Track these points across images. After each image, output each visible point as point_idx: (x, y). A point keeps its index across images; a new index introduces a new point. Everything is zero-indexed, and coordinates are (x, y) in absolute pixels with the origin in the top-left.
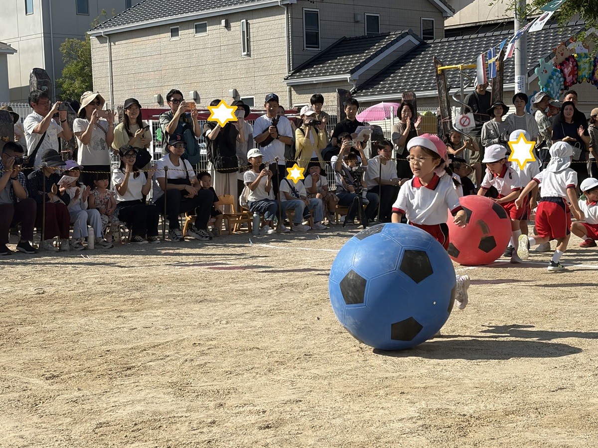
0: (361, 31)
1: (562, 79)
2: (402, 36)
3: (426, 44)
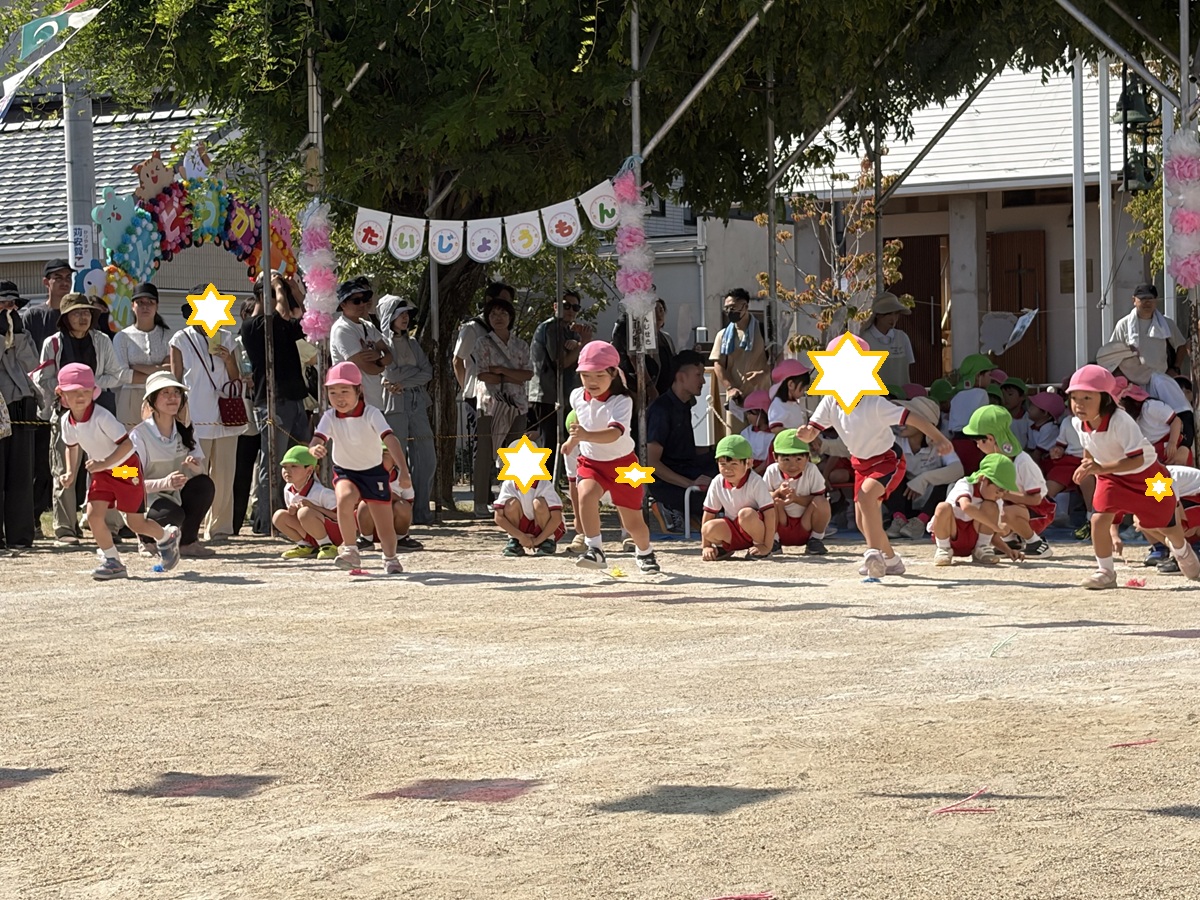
1: (155, 236)
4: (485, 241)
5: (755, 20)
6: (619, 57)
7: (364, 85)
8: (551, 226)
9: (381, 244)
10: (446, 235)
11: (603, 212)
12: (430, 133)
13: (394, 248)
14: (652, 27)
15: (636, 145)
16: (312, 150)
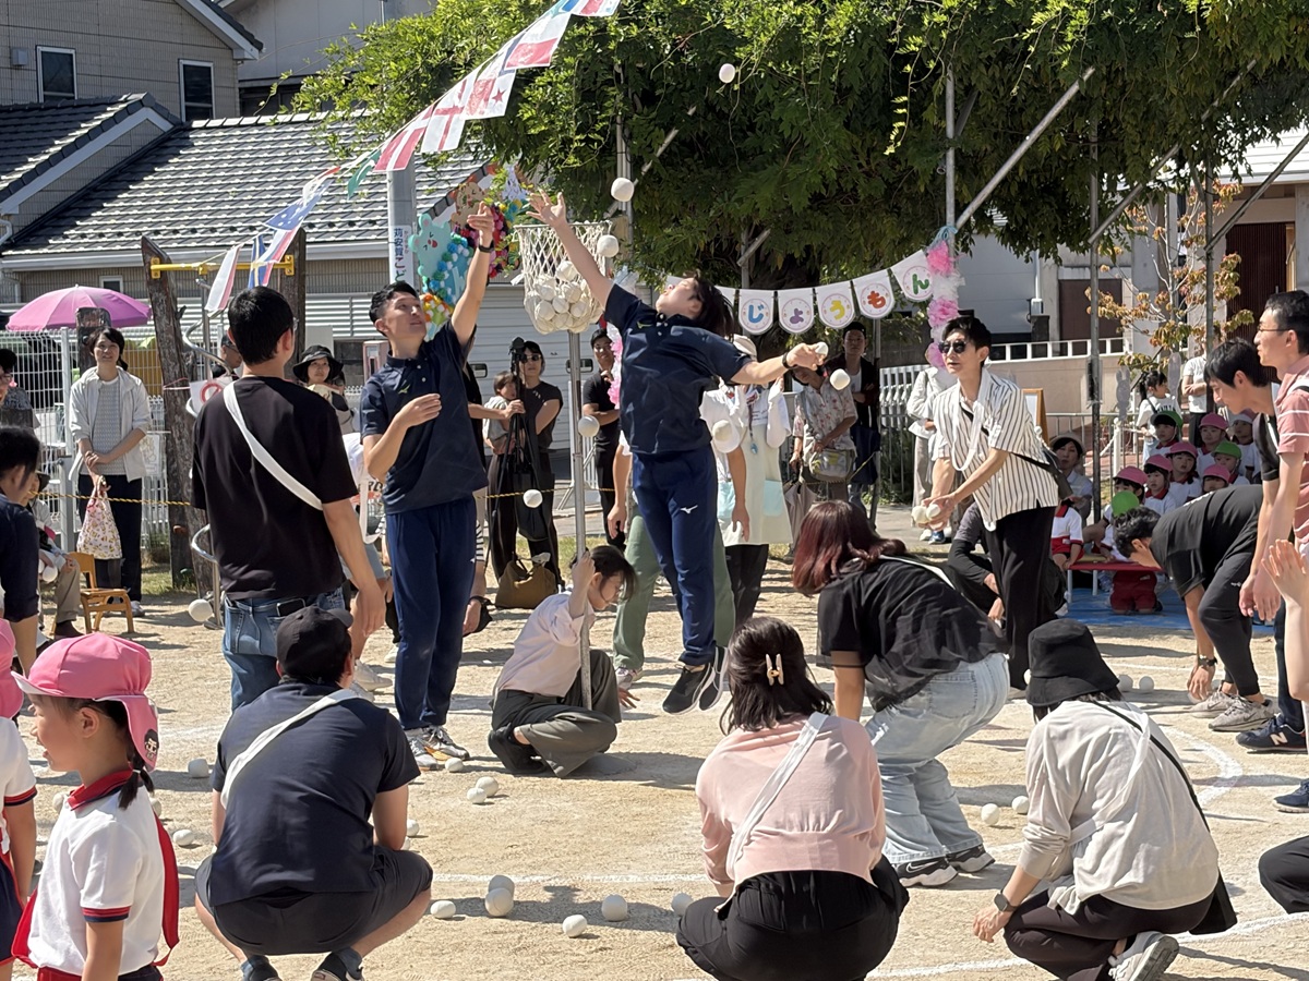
3: (189, 129)
4: (797, 312)
5: (1074, 89)
6: (932, 120)
7: (674, 149)
8: (863, 296)
12: (740, 201)
14: (969, 89)
15: (950, 215)
16: (621, 217)
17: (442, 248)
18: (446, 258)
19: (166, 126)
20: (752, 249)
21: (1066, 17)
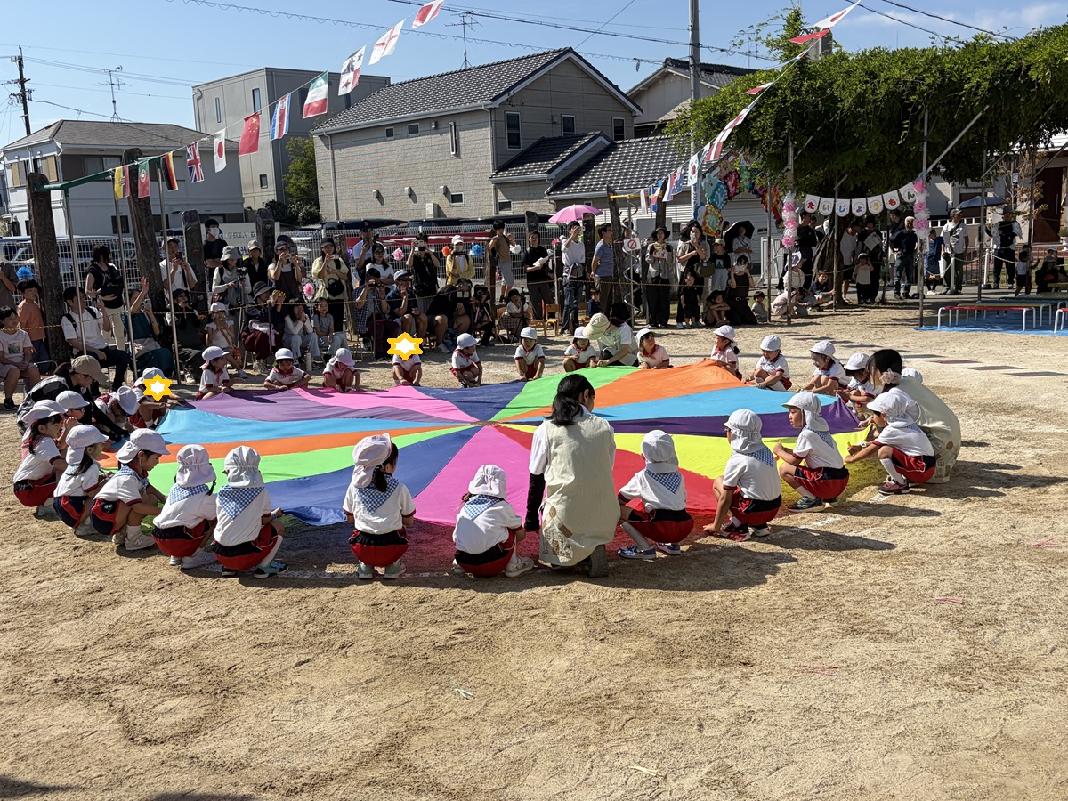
0: (558, 132)
1: (725, 191)
2: (595, 137)
3: (616, 144)
4: (859, 208)
5: (980, 114)
6: (919, 129)
7: (812, 144)
8: (887, 202)
9: (815, 208)
10: (842, 205)
11: (909, 195)
12: (838, 164)
13: (821, 210)
14: (934, 116)
15: (924, 168)
16: (788, 173)
17: (715, 186)
18: (716, 190)
19: (607, 143)
20: (840, 183)
21: (979, 85)
